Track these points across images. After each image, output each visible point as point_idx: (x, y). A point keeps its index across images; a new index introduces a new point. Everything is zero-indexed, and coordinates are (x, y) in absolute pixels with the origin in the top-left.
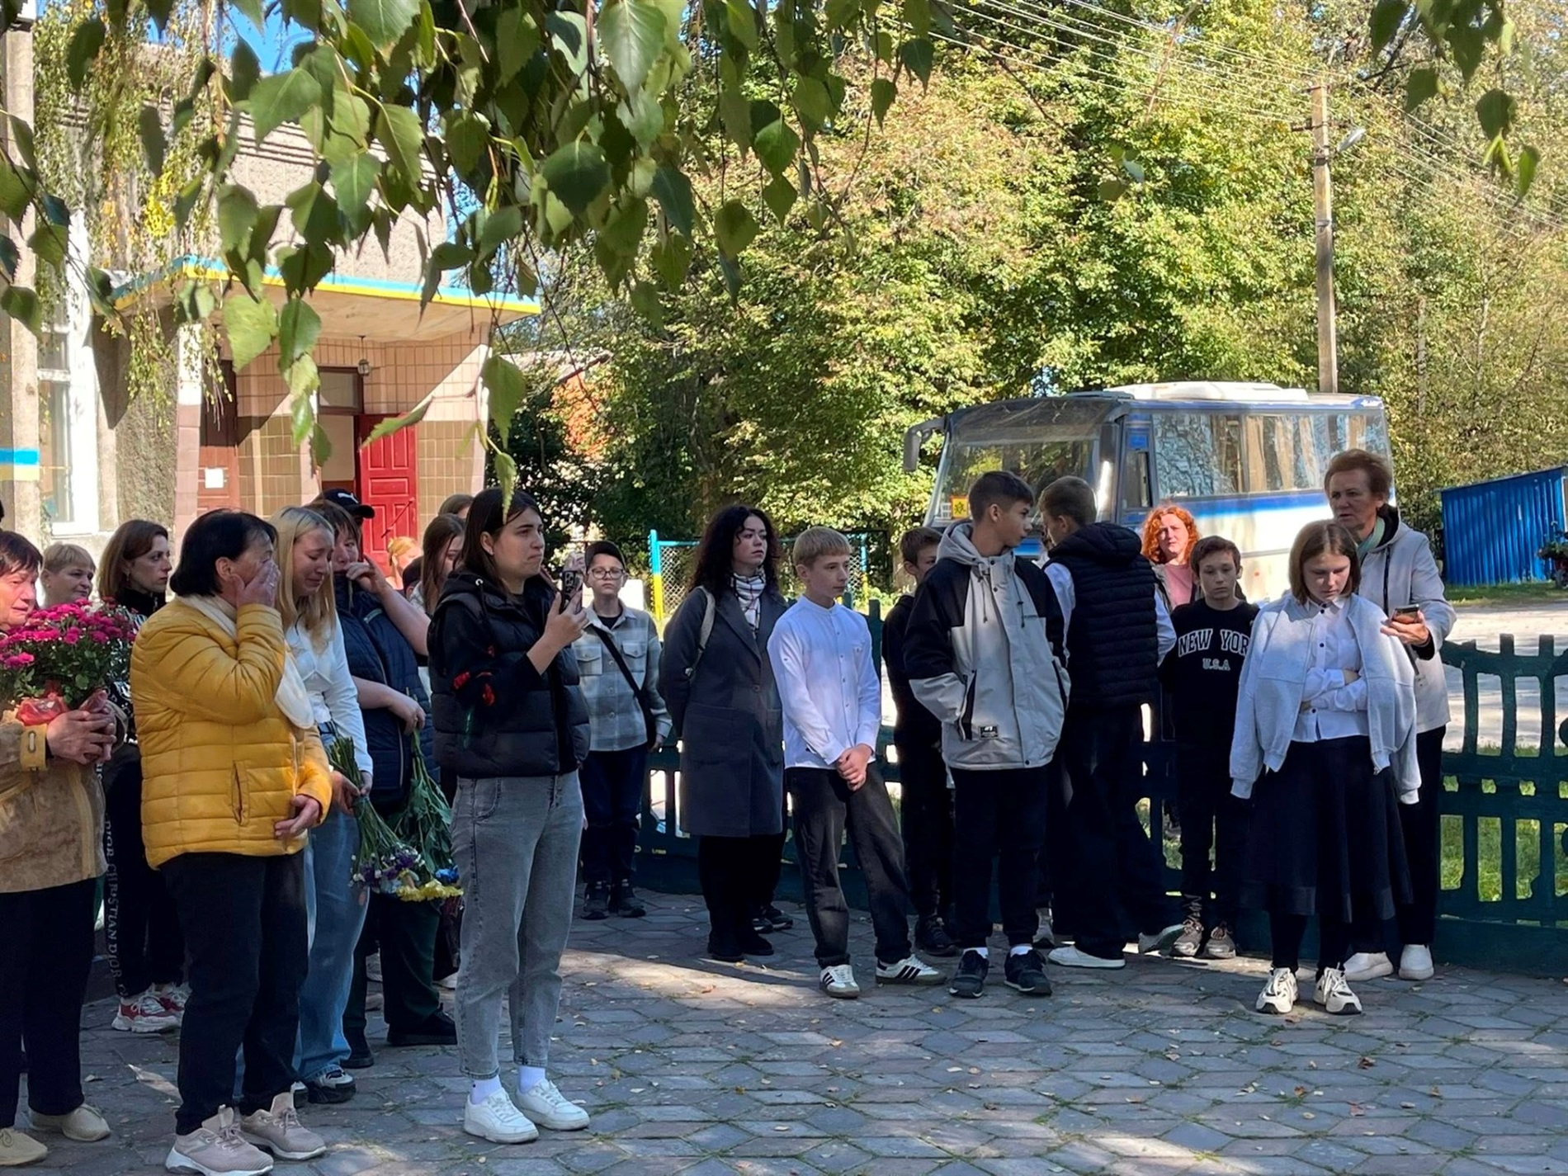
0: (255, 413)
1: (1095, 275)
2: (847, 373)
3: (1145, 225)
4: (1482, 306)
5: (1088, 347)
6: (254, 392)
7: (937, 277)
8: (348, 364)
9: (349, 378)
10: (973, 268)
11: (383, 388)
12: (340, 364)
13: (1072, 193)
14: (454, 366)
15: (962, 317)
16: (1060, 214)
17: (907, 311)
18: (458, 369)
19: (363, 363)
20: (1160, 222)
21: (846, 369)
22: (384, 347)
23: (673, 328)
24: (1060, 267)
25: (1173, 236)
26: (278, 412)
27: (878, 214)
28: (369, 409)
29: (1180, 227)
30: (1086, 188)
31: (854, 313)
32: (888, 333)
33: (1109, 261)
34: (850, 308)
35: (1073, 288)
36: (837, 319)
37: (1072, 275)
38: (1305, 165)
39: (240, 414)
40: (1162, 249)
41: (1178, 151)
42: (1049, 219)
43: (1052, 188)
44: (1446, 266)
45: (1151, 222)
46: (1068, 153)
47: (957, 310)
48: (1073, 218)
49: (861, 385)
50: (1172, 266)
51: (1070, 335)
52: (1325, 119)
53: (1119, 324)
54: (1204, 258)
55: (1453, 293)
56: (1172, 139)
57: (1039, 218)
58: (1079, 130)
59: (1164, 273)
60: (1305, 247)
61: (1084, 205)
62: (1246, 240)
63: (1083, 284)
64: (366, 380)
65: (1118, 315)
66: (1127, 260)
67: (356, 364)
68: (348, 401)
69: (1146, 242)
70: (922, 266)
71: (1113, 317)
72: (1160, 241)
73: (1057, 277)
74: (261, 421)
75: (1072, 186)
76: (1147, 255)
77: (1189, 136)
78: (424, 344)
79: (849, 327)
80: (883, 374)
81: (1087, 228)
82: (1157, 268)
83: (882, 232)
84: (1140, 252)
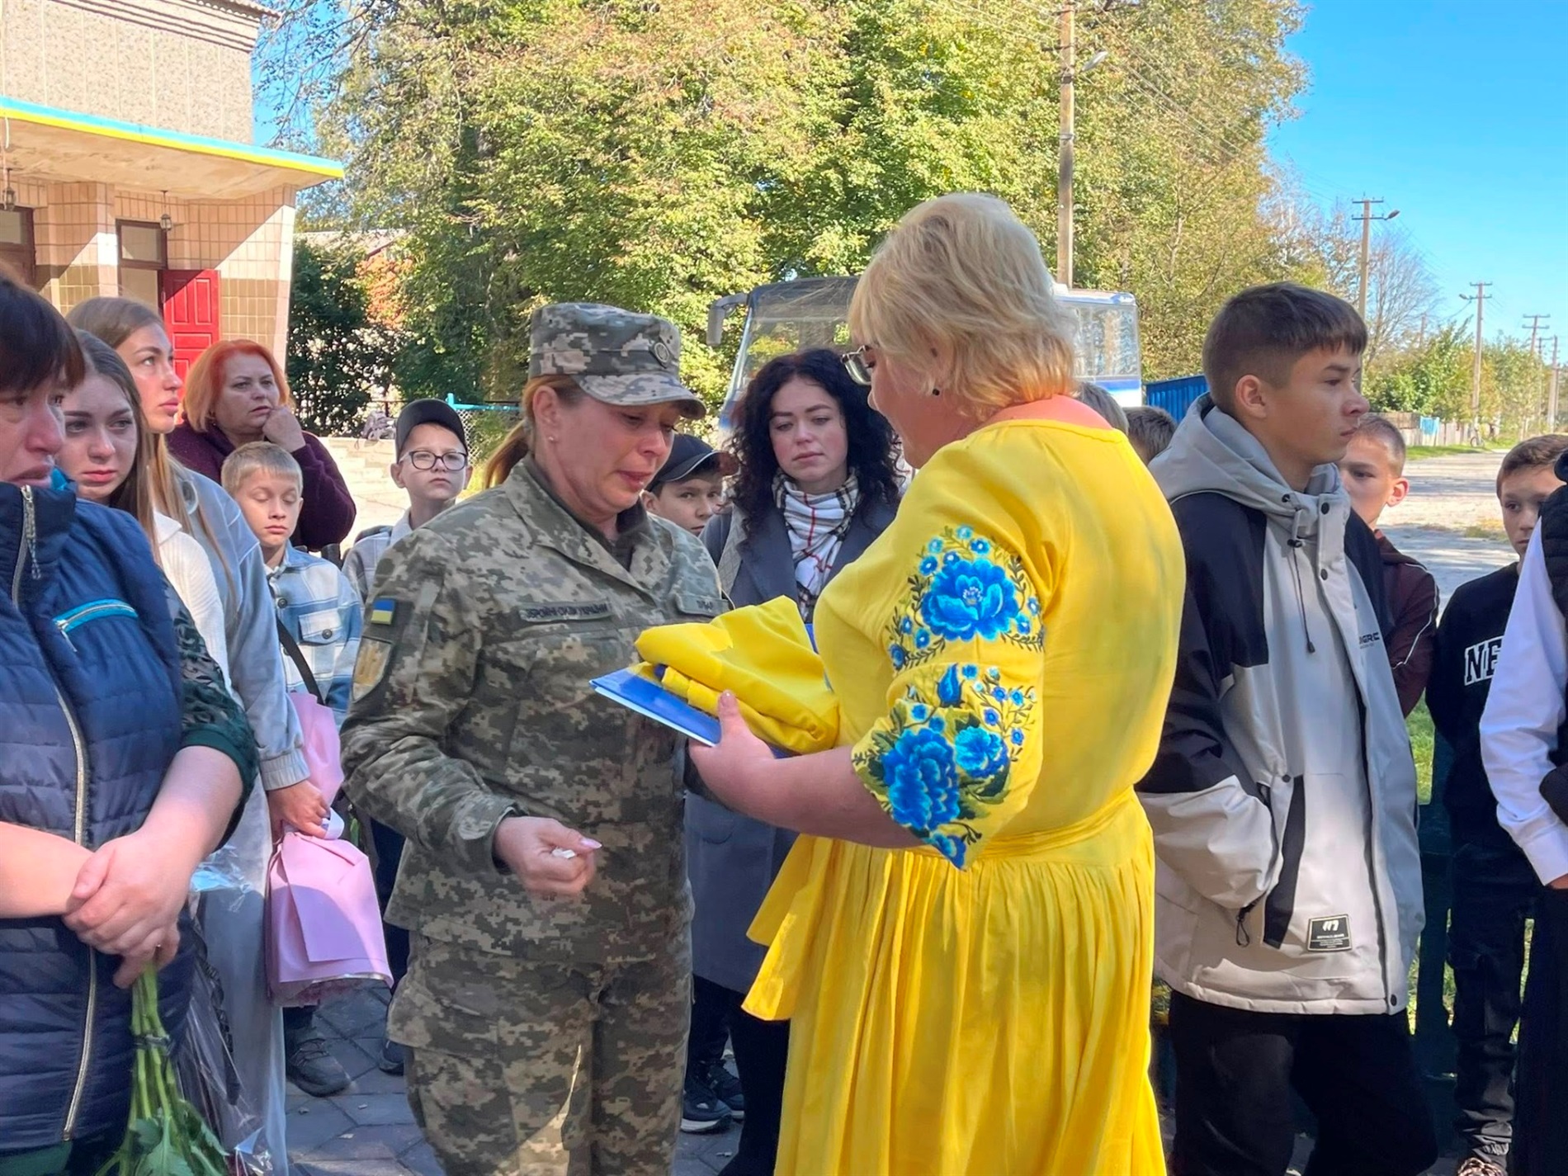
0: (54, 261)
1: (864, 174)
2: (637, 254)
3: (911, 129)
4: (1177, 224)
5: (855, 241)
6: (52, 240)
7: (722, 166)
8: (151, 219)
9: (153, 233)
10: (754, 158)
11: (186, 243)
12: (142, 218)
13: (846, 96)
14: (256, 225)
15: (746, 205)
16: (837, 118)
17: (694, 196)
18: (262, 228)
19: (165, 217)
20: (925, 128)
21: (639, 249)
22: (188, 204)
23: (471, 203)
24: (833, 163)
25: (936, 141)
26: (77, 262)
27: (672, 103)
28: (173, 264)
29: (944, 134)
30: (861, 93)
31: (650, 197)
32: (677, 216)
33: (877, 162)
34: (641, 191)
35: (845, 183)
36: (630, 202)
37: (843, 172)
38: (1046, 86)
39: (38, 263)
40: (926, 152)
41: (942, 64)
42: (822, 119)
43: (828, 90)
44: (1149, 188)
45: (917, 126)
46: (845, 59)
47: (741, 198)
48: (845, 121)
49: (652, 264)
50: (934, 168)
51: (839, 229)
52: (1073, 41)
53: (884, 220)
54: (963, 162)
55: (1154, 212)
56: (937, 52)
57: (815, 117)
58: (853, 36)
59: (927, 174)
60: (1045, 160)
61: (855, 108)
62: (1000, 148)
63: (855, 180)
64: (170, 235)
65: (883, 212)
66: (894, 161)
67: (158, 219)
68: (151, 254)
69: (911, 146)
70: (708, 154)
71: (878, 213)
72: (924, 145)
73: (832, 174)
74: (60, 271)
75: (847, 89)
76: (913, 157)
77: (953, 49)
78: (226, 203)
79: (642, 210)
80: (674, 256)
81: (860, 131)
82: (922, 170)
83: (676, 120)
84: (905, 155)
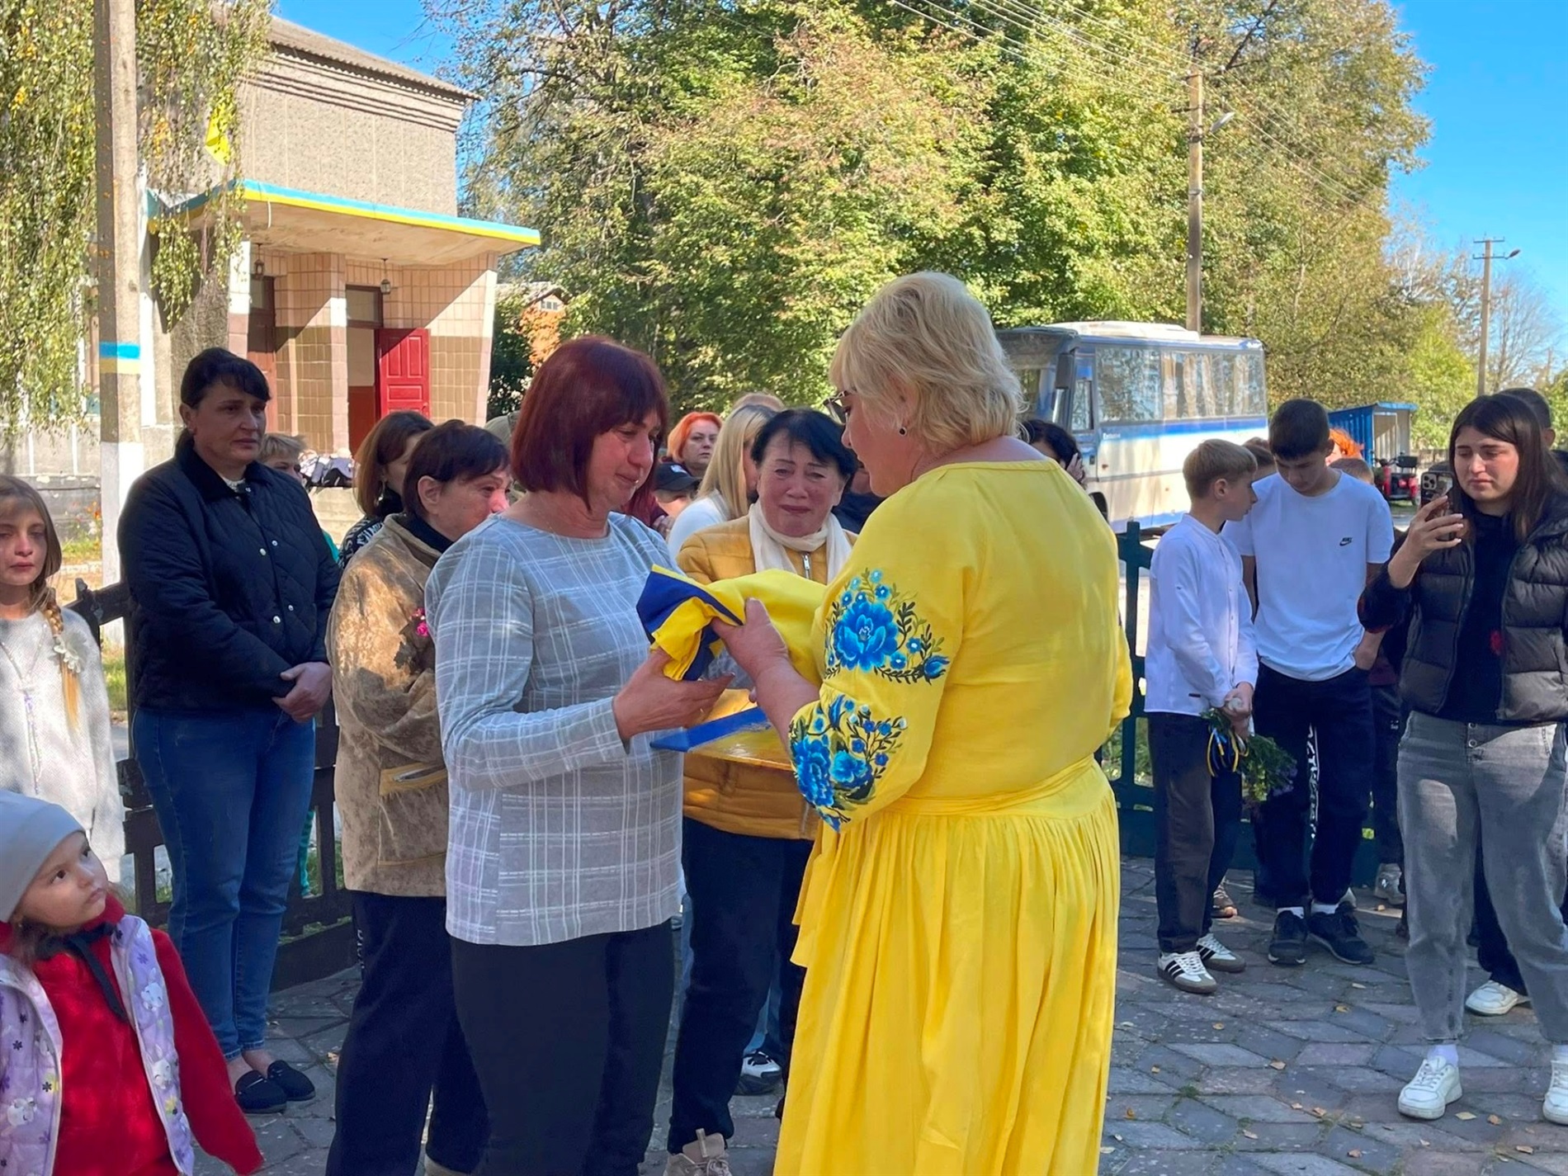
0: (291, 323)
1: (1006, 230)
2: (800, 308)
3: (1049, 188)
4: (1300, 269)
5: (997, 292)
6: (290, 305)
7: (875, 225)
8: (371, 283)
9: (371, 296)
10: (905, 218)
11: (400, 305)
12: (364, 283)
13: (990, 158)
14: (463, 288)
15: (899, 261)
16: (981, 179)
17: (852, 254)
18: (468, 291)
19: (385, 283)
20: (1062, 188)
21: (801, 305)
22: (402, 270)
23: (645, 264)
24: (976, 221)
25: (1074, 199)
26: (312, 324)
27: (832, 172)
28: (388, 324)
29: (1078, 191)
30: (1003, 155)
31: (811, 256)
32: (836, 273)
33: (1017, 219)
34: (802, 252)
35: (987, 239)
36: (792, 261)
37: (986, 228)
38: (1175, 144)
39: (278, 324)
40: (1063, 209)
41: (1077, 128)
42: (967, 180)
43: (972, 153)
44: (1271, 235)
45: (1054, 186)
46: (987, 124)
47: (894, 254)
48: (987, 181)
49: (813, 318)
50: (1072, 224)
51: (981, 281)
52: (1201, 103)
53: (1024, 272)
54: (1098, 218)
55: (1277, 257)
56: (1072, 117)
57: (960, 179)
58: (994, 103)
59: (1065, 230)
60: (1172, 212)
61: (997, 170)
62: (1132, 203)
63: (997, 236)
64: (385, 298)
65: (1023, 264)
66: (1034, 218)
67: (378, 284)
68: (369, 315)
69: (1049, 204)
70: (862, 215)
71: (1019, 266)
72: (1061, 202)
73: (976, 232)
74: (297, 331)
75: (989, 152)
76: (1051, 214)
77: (1087, 113)
78: (436, 268)
79: (803, 269)
80: (833, 309)
81: (1001, 190)
82: (1060, 225)
83: (834, 185)
84: (1044, 212)
